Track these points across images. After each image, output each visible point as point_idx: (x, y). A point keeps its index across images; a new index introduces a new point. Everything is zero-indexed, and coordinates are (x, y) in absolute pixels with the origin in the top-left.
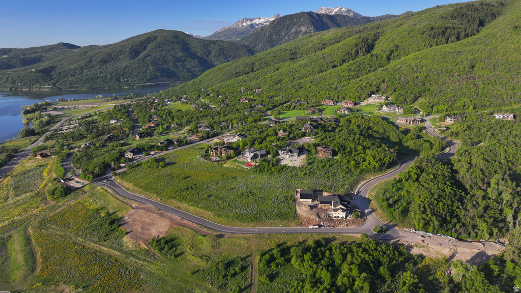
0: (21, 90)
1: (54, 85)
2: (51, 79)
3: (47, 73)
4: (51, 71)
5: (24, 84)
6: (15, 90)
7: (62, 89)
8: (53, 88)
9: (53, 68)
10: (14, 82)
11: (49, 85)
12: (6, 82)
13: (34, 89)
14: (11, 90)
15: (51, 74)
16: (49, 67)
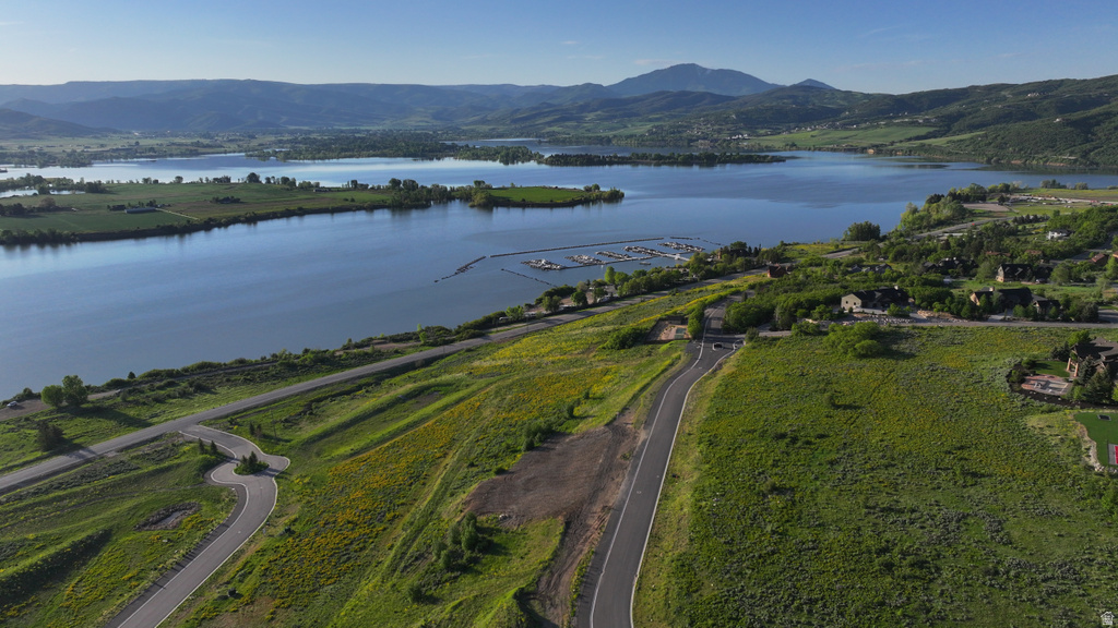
0: (1009, 162)
1: (1085, 154)
2: (1087, 141)
3: (1085, 128)
4: (1098, 124)
5: (1021, 150)
6: (997, 161)
7: (1097, 164)
8: (1076, 161)
9: (1109, 115)
10: (1001, 147)
11: (1072, 153)
12: (990, 144)
13: (1034, 162)
14: (989, 161)
15: (1096, 128)
16: (1100, 115)
